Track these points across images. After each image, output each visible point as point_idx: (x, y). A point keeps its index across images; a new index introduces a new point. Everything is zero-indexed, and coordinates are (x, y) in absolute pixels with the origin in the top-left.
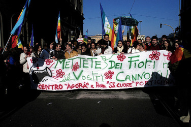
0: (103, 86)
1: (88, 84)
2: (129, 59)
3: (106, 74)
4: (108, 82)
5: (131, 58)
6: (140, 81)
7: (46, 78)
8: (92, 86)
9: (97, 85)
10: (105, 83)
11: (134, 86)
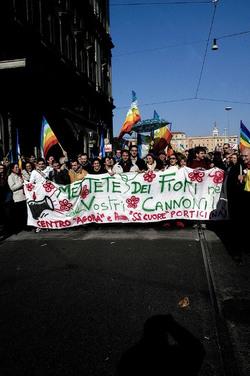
0: (125, 218)
1: (103, 215)
2: (161, 179)
3: (128, 201)
4: (131, 212)
5: (164, 177)
6: (177, 210)
7: (46, 212)
8: (109, 218)
9: (117, 217)
10: (126, 214)
11: (168, 217)
